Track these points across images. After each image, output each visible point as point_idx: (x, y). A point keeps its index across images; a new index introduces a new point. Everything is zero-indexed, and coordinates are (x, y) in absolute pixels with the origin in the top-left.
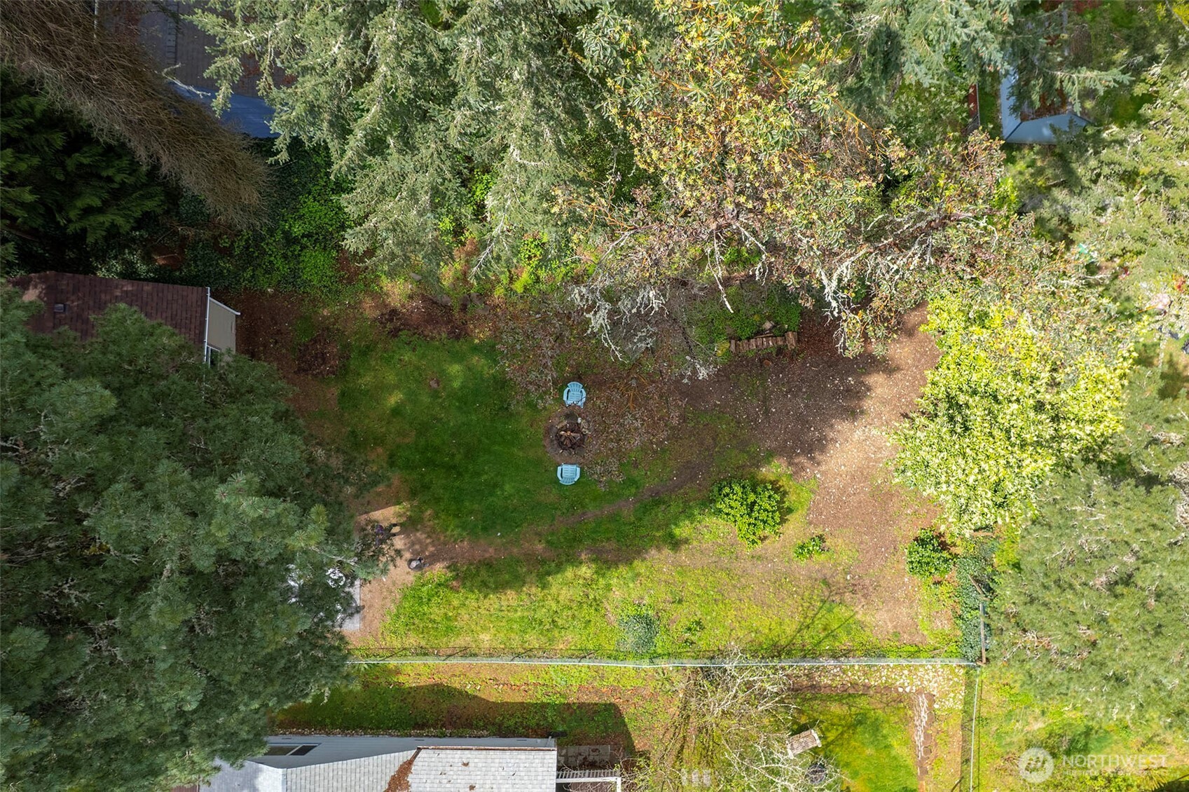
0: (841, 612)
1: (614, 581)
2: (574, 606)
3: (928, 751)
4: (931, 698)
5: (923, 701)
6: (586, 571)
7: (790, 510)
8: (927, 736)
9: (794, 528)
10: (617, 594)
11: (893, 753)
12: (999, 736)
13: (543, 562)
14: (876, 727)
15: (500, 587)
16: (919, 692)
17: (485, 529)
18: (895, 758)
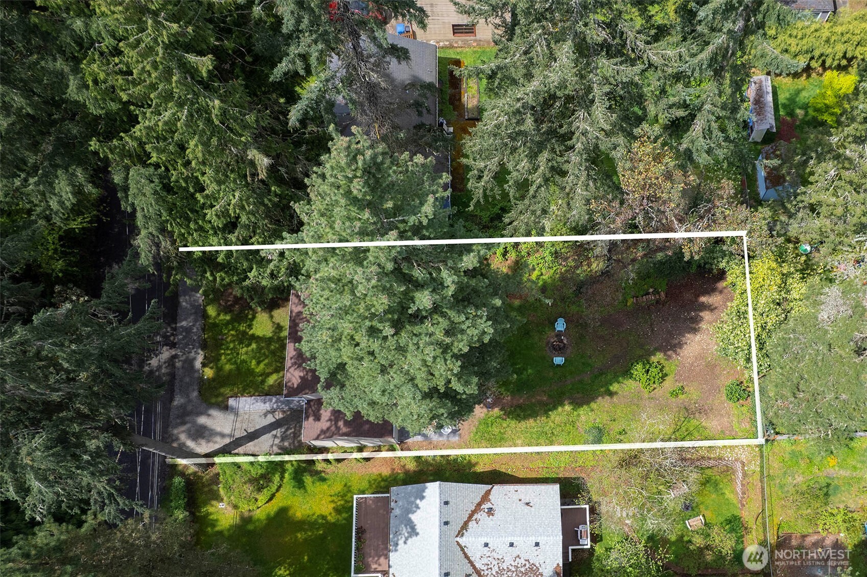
0: (694, 422)
1: (581, 412)
2: (562, 425)
3: (744, 493)
4: (743, 464)
5: (739, 465)
6: (568, 408)
7: (666, 375)
8: (743, 485)
9: (669, 383)
10: (583, 418)
11: (726, 497)
12: (782, 487)
13: (546, 405)
14: (716, 484)
15: (526, 418)
16: (736, 460)
17: (518, 390)
18: (727, 499)
